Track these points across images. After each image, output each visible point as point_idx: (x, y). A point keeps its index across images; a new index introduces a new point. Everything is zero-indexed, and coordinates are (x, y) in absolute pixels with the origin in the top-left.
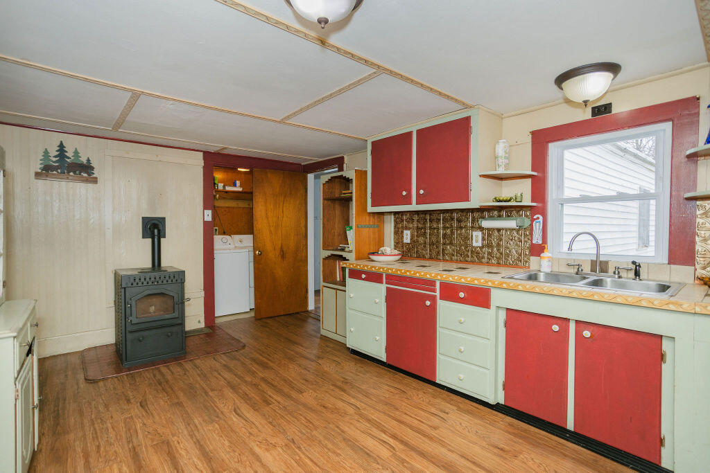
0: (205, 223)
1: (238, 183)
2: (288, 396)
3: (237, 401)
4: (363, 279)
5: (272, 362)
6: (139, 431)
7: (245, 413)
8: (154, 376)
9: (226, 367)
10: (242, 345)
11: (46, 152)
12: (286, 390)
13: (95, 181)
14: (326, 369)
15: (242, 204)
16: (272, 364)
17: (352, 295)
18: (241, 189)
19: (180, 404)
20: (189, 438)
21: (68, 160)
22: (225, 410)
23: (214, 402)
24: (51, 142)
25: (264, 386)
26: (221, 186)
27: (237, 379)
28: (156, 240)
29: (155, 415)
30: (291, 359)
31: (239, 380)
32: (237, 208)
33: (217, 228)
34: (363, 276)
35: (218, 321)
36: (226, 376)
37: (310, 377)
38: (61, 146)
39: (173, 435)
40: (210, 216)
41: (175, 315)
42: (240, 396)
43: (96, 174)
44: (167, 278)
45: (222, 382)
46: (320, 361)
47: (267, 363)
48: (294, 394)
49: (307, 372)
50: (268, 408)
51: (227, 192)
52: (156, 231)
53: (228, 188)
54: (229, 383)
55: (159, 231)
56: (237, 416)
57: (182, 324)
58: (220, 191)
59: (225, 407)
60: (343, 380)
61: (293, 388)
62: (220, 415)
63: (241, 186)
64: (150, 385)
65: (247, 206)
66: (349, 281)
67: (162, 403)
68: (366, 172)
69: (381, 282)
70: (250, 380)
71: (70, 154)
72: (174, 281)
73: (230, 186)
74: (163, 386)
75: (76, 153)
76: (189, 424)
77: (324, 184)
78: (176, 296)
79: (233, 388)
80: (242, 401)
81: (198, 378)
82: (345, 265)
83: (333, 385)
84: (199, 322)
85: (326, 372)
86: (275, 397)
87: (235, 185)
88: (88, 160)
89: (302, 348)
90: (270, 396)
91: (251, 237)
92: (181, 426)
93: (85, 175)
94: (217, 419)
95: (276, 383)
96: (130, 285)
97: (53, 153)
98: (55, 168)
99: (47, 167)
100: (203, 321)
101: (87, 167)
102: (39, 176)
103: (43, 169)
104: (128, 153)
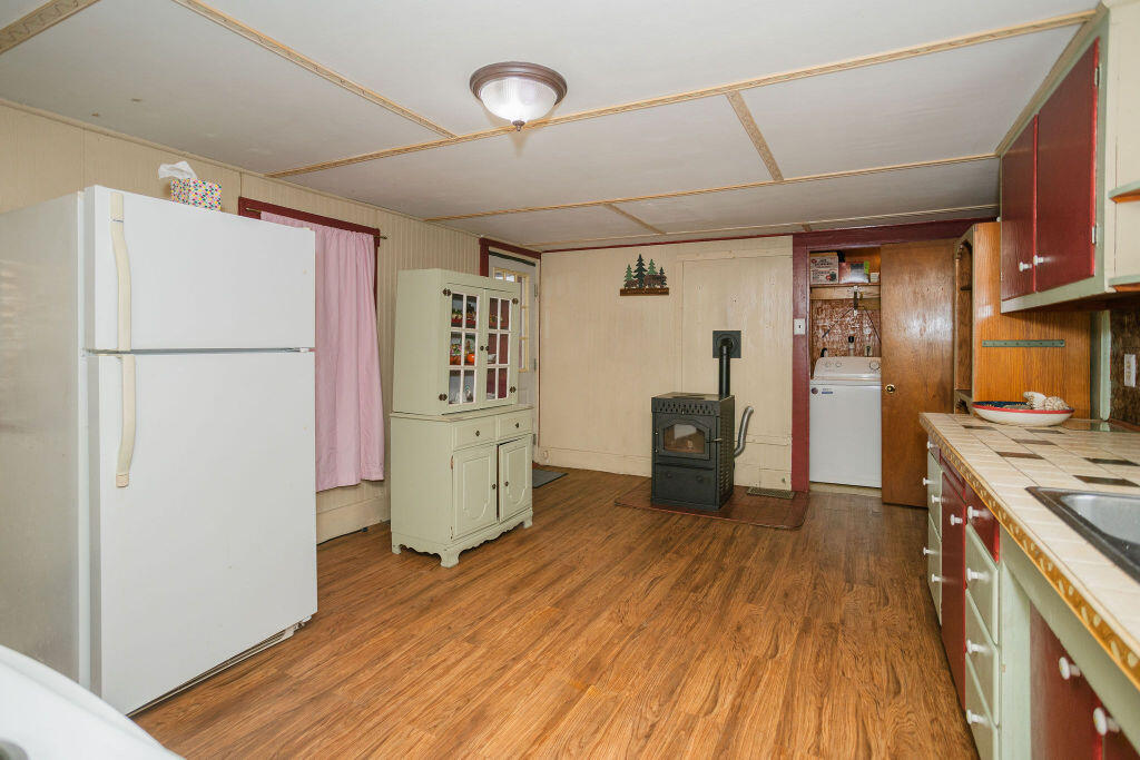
0: (796, 338)
3: (674, 573)
11: (629, 268)
13: (665, 292)
21: (645, 273)
22: (650, 573)
23: (658, 562)
24: (628, 258)
28: (725, 361)
29: (604, 547)
38: (640, 259)
40: (803, 327)
41: (706, 456)
43: (669, 284)
44: (699, 408)
55: (729, 348)
56: (649, 583)
57: (716, 471)
59: (656, 571)
71: (646, 267)
72: (706, 412)
75: (652, 264)
77: (959, 259)
78: (707, 431)
84: (784, 480)
88: (661, 270)
93: (659, 287)
94: (631, 575)
97: (634, 268)
98: (634, 283)
99: (629, 283)
100: (788, 479)
101: (661, 278)
102: (623, 293)
103: (626, 285)
104: (698, 255)
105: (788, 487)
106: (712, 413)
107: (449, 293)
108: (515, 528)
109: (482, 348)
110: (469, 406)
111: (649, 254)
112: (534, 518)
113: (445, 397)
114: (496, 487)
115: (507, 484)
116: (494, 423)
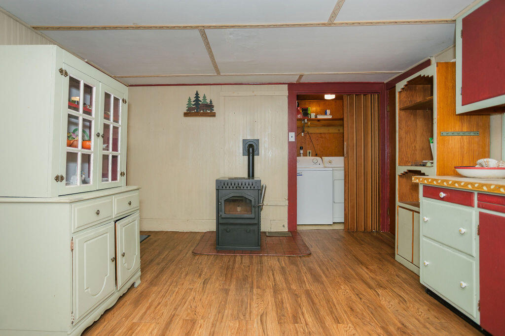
0: (290, 143)
1: (328, 112)
2: (321, 321)
3: (270, 307)
4: (442, 199)
5: (326, 276)
6: (187, 302)
7: (269, 322)
8: (229, 262)
9: (283, 269)
10: (308, 252)
11: (190, 99)
12: (323, 312)
13: (214, 115)
14: (383, 303)
15: (332, 130)
16: (324, 278)
17: (426, 219)
18: (330, 117)
19: (227, 292)
20: (210, 325)
21: (200, 103)
22: (254, 312)
23: (252, 299)
24: (189, 93)
25: (304, 299)
26: (313, 116)
27: (284, 284)
28: (251, 157)
29: (206, 294)
30: (347, 279)
31: (285, 286)
32: (328, 133)
33: (310, 151)
34: (442, 195)
35: (299, 228)
36: (277, 279)
37: (359, 307)
38: (197, 94)
39: (203, 318)
40: (294, 137)
41: (252, 216)
42: (276, 302)
43: (215, 110)
45: (270, 283)
46: (380, 291)
47: (321, 277)
48: (329, 321)
49: (359, 300)
50: (291, 326)
51: (319, 120)
52: (251, 149)
53: (319, 117)
54: (275, 285)
55: (253, 150)
56: (259, 322)
57: (258, 224)
58: (313, 120)
59: (256, 308)
60: (399, 325)
61: (332, 312)
62: (247, 316)
63: (330, 114)
64: (221, 268)
65: (337, 131)
66: (424, 201)
67: (217, 285)
68: (454, 64)
69: (471, 205)
70: (295, 288)
71: (201, 99)
72: (252, 188)
73: (322, 114)
74: (228, 272)
75: (204, 97)
76: (219, 313)
77: (400, 92)
78: (253, 200)
79: (276, 290)
80: (274, 308)
81: (255, 273)
82: (417, 181)
83: (383, 328)
84: (284, 226)
85: (381, 307)
86: (307, 316)
87: (326, 114)
88: (211, 101)
89: (366, 270)
90: (303, 314)
91: (342, 158)
92: (214, 311)
93: (209, 111)
94: (242, 318)
95: (316, 301)
96: (221, 188)
97: (193, 99)
98: (193, 109)
99: (190, 109)
100: (286, 226)
101: (210, 106)
102: (186, 115)
103: (188, 110)
104: (234, 93)
105: (286, 229)
106: (256, 188)
107: (66, 74)
108: (129, 289)
109: (98, 135)
110: (86, 187)
111: (203, 91)
112: (141, 277)
113: (62, 178)
114: (115, 259)
115: (123, 255)
116: (112, 202)
